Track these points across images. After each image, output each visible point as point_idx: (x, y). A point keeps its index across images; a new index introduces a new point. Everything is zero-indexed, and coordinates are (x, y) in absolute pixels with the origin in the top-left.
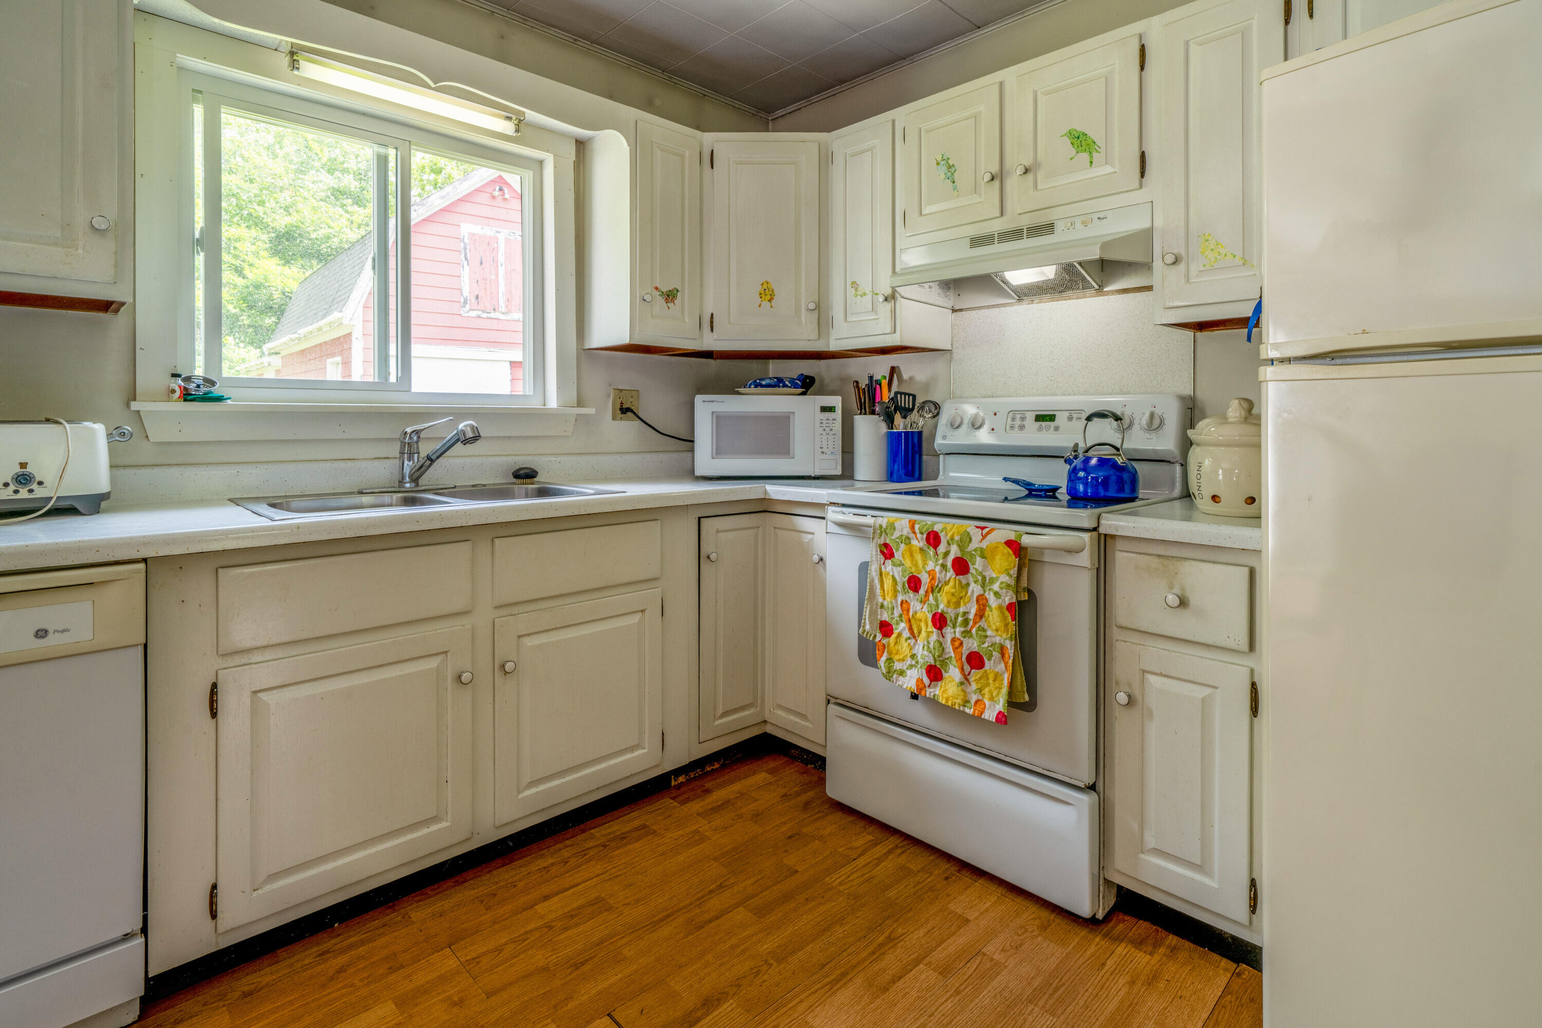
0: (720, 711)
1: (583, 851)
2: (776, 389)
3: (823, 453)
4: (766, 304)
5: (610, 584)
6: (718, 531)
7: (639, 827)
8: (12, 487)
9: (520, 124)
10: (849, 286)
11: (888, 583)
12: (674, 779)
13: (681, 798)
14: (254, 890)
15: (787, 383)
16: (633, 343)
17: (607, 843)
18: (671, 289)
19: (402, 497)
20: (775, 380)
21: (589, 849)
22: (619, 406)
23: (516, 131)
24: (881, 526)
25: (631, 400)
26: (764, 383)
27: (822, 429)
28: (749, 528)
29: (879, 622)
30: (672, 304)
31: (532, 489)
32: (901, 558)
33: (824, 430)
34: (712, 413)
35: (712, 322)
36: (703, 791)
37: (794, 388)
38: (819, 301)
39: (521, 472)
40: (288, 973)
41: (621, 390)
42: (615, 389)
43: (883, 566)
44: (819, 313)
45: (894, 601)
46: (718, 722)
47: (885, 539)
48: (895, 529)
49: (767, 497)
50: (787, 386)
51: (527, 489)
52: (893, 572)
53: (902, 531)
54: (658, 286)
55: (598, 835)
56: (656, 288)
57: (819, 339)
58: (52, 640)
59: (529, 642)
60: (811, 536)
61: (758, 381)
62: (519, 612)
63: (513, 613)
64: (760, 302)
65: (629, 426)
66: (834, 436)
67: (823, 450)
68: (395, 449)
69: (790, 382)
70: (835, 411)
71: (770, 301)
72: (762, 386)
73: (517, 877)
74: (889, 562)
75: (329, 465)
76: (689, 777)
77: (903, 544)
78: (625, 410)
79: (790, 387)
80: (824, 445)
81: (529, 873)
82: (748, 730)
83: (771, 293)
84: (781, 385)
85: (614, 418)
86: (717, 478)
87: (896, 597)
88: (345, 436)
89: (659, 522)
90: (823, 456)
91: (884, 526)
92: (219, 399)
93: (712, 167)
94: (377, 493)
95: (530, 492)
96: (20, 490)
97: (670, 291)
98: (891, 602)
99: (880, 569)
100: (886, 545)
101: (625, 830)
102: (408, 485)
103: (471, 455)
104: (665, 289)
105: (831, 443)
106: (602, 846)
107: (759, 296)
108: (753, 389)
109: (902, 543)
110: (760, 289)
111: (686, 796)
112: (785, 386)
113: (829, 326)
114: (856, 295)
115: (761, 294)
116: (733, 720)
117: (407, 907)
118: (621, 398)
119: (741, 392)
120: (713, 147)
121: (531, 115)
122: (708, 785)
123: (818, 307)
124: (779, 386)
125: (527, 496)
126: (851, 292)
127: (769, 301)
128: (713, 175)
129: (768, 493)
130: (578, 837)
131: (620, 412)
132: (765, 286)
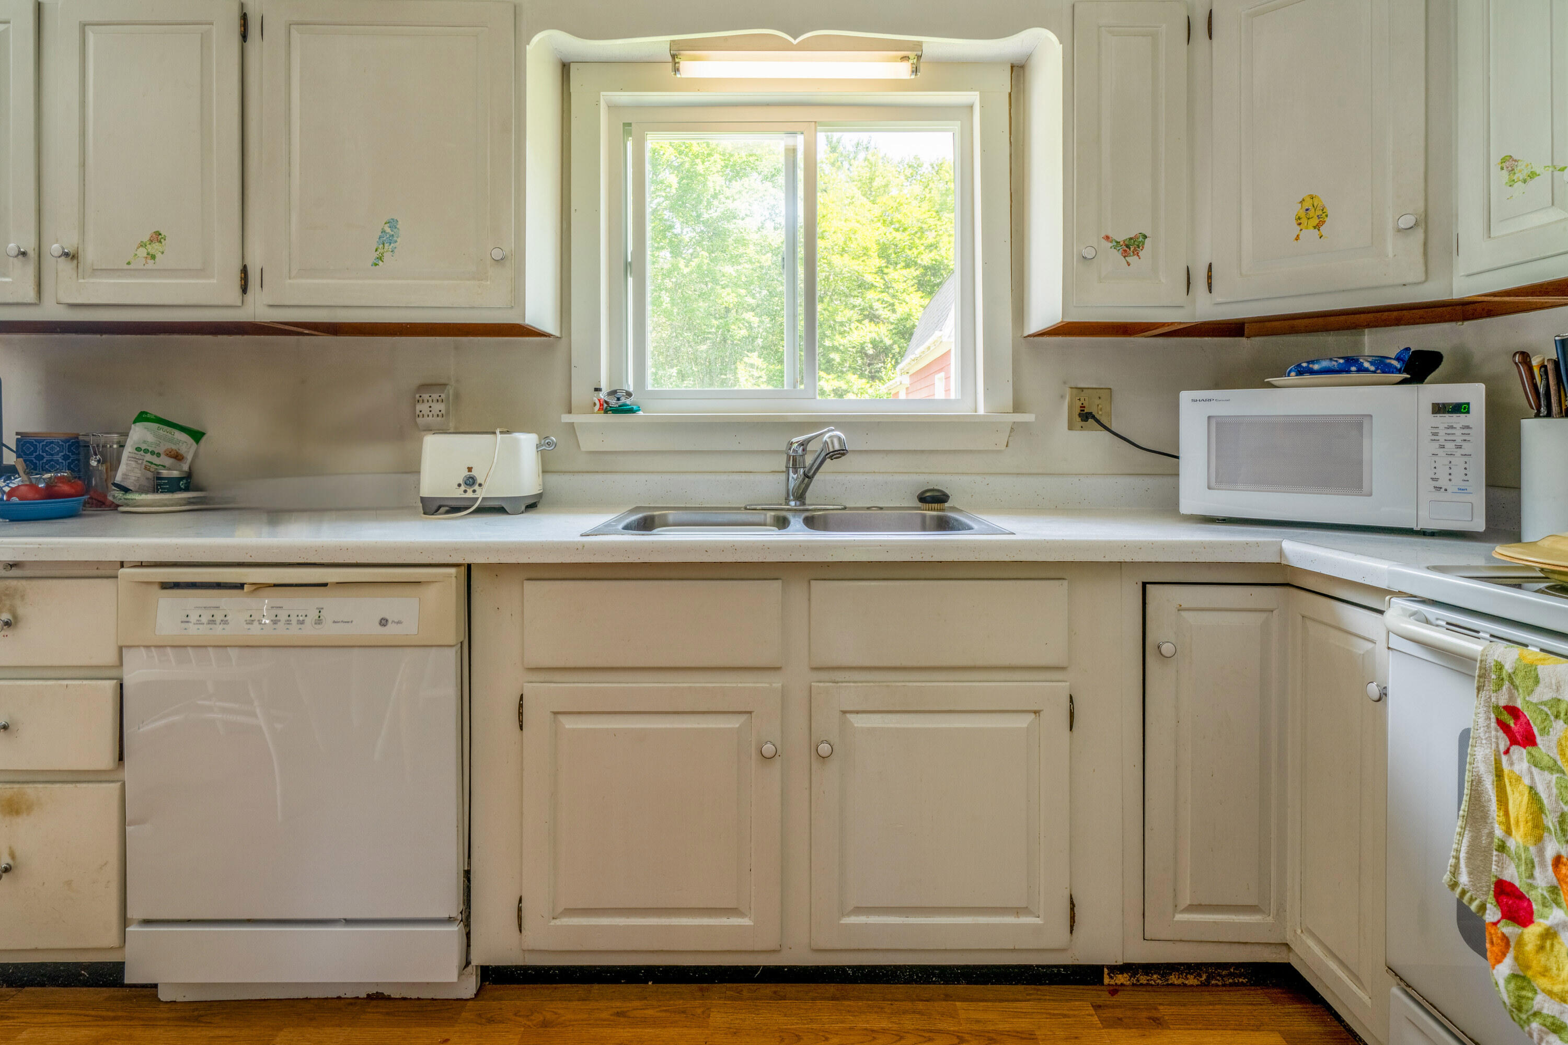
0: (1186, 900)
1: (931, 1031)
2: (1343, 377)
3: (1438, 489)
4: (1309, 234)
5: (980, 663)
6: (1180, 609)
7: (1022, 1032)
8: (463, 488)
9: (918, 62)
10: (1495, 169)
11: (1518, 801)
12: (1108, 974)
13: (1108, 1013)
14: (553, 918)
15: (1366, 365)
16: (1069, 319)
17: (967, 1037)
18: (1132, 236)
19: (774, 516)
20: (1341, 361)
21: (939, 1032)
22: (1078, 411)
23: (913, 72)
24: (1500, 667)
25: (1098, 401)
26: (1316, 367)
27: (1437, 444)
28: (1255, 610)
29: (1494, 880)
30: (1136, 257)
31: (932, 517)
32: (1554, 753)
33: (1442, 447)
34: (1209, 417)
35: (1209, 277)
36: (1149, 1018)
37: (1383, 372)
38: (1426, 211)
39: (928, 494)
40: (582, 1020)
41: (1082, 389)
42: (1071, 388)
43: (1504, 758)
44: (1426, 232)
45: (1533, 849)
46: (1179, 917)
47: (1511, 697)
48: (1537, 681)
49: (1283, 562)
50: (1366, 370)
51: (924, 516)
52: (1532, 778)
53: (1558, 690)
54: (1110, 235)
55: (963, 1015)
56: (1107, 238)
57: (1426, 280)
58: (391, 629)
59: (859, 721)
60: (1369, 645)
61: (1304, 365)
62: (843, 680)
63: (837, 679)
64: (1298, 232)
65: (1094, 438)
66: (1466, 459)
67: (1437, 484)
68: (780, 463)
69: (1372, 363)
70: (1468, 412)
71: (1317, 227)
72: (1312, 372)
73: (837, 1026)
74: (1516, 750)
75: (724, 477)
76: (1138, 980)
77: (1561, 722)
78: (1086, 416)
79: (1374, 372)
80: (1442, 473)
81: (851, 1029)
82: (1248, 949)
83: (1321, 212)
84: (1353, 369)
85: (1071, 427)
86: (1224, 520)
87: (1539, 840)
88: (742, 448)
89: (1065, 583)
90: (1441, 495)
91: (1508, 668)
92: (631, 411)
93: (1210, 37)
94: (759, 510)
95: (928, 521)
96: (468, 490)
97: (1131, 239)
98: (1526, 849)
99: (1498, 762)
100: (1513, 711)
101: (1001, 1027)
102: (793, 503)
103: (876, 471)
104: (1122, 237)
105: (1458, 473)
106: (958, 1037)
107: (1295, 223)
108: (1293, 379)
109: (1557, 717)
110: (1297, 209)
111: (1118, 1013)
112: (1362, 370)
113: (1451, 253)
114: (1512, 183)
115: (1299, 218)
116: (1215, 922)
117: (715, 999)
118: (1082, 399)
119: (1275, 383)
120: (1212, 7)
121: (935, 45)
122: (1165, 1011)
123: (1424, 222)
124: (1349, 372)
125: (924, 528)
126: (1500, 177)
127: (1315, 227)
128: (1212, 47)
129: (1286, 557)
130: (936, 1004)
131: (1079, 419)
132: (1307, 205)
